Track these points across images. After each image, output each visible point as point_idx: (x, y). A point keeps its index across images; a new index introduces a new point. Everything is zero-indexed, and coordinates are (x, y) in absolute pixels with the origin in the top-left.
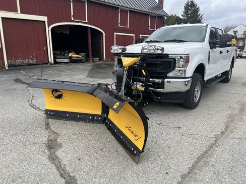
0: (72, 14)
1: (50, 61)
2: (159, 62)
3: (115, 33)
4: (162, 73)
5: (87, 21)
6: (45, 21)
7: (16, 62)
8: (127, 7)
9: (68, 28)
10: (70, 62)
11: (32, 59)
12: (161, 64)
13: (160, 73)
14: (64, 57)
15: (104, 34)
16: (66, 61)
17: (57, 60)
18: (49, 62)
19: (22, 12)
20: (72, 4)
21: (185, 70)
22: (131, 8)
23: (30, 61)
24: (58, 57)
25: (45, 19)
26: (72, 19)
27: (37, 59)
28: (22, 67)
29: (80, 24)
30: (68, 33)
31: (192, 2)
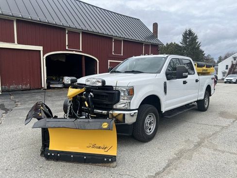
0: (67, 44)
1: (43, 86)
2: (105, 94)
3: (109, 61)
4: (109, 104)
5: (81, 50)
6: (40, 51)
7: (9, 87)
8: (121, 37)
9: (65, 56)
10: (64, 88)
11: (26, 85)
12: (106, 96)
13: (107, 105)
14: (57, 83)
15: (98, 61)
16: (60, 86)
17: (51, 86)
18: (42, 88)
19: (19, 43)
20: (67, 35)
21: (130, 103)
22: (125, 38)
23: (24, 87)
24: (52, 83)
25: (40, 48)
26: (67, 48)
27: (30, 85)
28: (15, 92)
29: (74, 53)
30: (64, 61)
31: (190, 31)
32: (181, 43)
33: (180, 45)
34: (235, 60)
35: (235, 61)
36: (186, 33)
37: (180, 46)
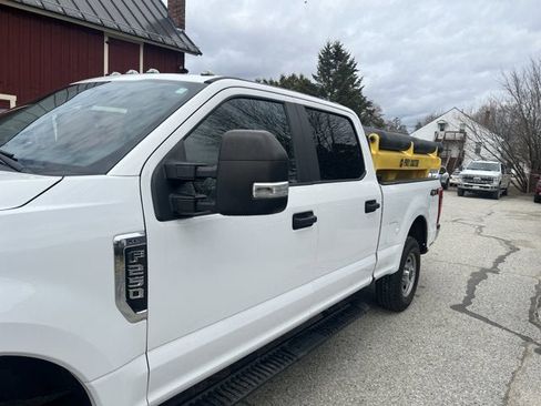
31: (338, 47)
32: (314, 77)
33: (314, 82)
34: (442, 130)
35: (443, 133)
36: (327, 53)
37: (313, 85)
